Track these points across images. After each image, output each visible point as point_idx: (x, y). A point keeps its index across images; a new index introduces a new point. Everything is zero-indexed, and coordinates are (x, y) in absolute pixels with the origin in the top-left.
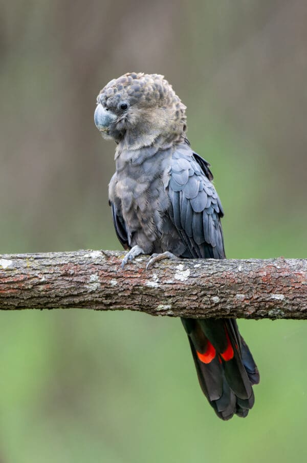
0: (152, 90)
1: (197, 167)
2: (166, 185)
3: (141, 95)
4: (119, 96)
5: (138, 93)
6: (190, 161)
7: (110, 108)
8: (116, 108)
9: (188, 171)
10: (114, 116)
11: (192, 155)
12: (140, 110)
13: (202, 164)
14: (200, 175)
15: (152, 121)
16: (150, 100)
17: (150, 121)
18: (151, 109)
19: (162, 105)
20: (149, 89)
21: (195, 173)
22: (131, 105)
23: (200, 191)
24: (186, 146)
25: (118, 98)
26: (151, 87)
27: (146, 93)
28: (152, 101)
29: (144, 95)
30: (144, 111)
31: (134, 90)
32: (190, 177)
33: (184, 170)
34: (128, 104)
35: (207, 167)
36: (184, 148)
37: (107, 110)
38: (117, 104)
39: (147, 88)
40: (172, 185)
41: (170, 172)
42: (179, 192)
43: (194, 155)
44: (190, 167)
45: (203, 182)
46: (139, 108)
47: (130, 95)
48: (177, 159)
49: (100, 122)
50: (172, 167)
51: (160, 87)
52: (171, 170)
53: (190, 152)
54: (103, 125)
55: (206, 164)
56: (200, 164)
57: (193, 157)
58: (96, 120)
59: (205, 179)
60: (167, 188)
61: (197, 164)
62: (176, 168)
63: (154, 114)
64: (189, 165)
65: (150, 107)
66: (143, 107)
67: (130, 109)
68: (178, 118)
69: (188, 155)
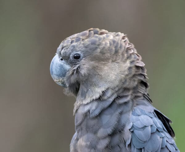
0: (108, 45)
1: (159, 124)
2: (128, 143)
3: (96, 48)
4: (74, 47)
5: (94, 46)
6: (151, 118)
7: (65, 58)
8: (69, 57)
9: (150, 127)
10: (67, 67)
11: (153, 111)
12: (92, 63)
13: (164, 120)
14: (162, 132)
15: (102, 74)
16: (104, 54)
17: (100, 73)
18: (104, 63)
19: (115, 60)
20: (106, 44)
21: (157, 129)
22: (84, 57)
23: (162, 148)
24: (146, 102)
25: (72, 48)
26: (108, 42)
27: (101, 47)
28: (106, 55)
29: (100, 48)
30: (97, 64)
31: (90, 43)
32: (152, 133)
33: (146, 126)
34: (82, 55)
35: (169, 124)
36: (144, 104)
37: (62, 59)
38: (70, 54)
39: (104, 43)
40: (134, 142)
41: (132, 128)
42: (141, 149)
43: (155, 111)
44: (152, 123)
45: (166, 139)
46: (92, 60)
47: (86, 47)
48: (139, 115)
49: (55, 72)
50: (134, 124)
51: (118, 43)
52: (133, 127)
53: (150, 108)
54: (57, 75)
55: (168, 121)
56: (162, 121)
57: (155, 113)
58: (52, 70)
59: (168, 135)
60: (130, 145)
61: (159, 120)
62: (139, 124)
63: (106, 68)
64: (151, 121)
65: (103, 60)
66: (97, 60)
67: (83, 61)
68: (130, 74)
69: (150, 111)
